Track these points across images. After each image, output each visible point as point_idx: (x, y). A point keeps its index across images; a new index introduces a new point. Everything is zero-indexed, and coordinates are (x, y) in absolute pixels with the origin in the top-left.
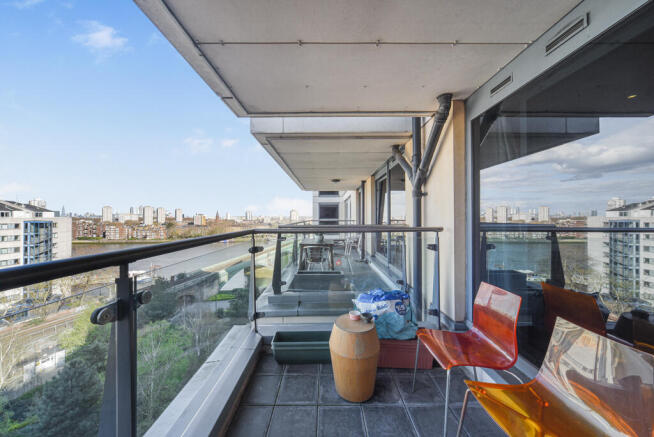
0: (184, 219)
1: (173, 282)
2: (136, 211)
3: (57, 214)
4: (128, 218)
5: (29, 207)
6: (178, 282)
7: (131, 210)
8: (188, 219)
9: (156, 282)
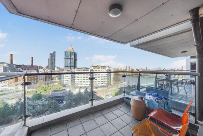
0: (136, 69)
1: (132, 87)
2: (125, 67)
3: (112, 68)
4: (123, 69)
5: (108, 67)
6: (134, 87)
7: (124, 67)
8: (138, 69)
9: (128, 86)
